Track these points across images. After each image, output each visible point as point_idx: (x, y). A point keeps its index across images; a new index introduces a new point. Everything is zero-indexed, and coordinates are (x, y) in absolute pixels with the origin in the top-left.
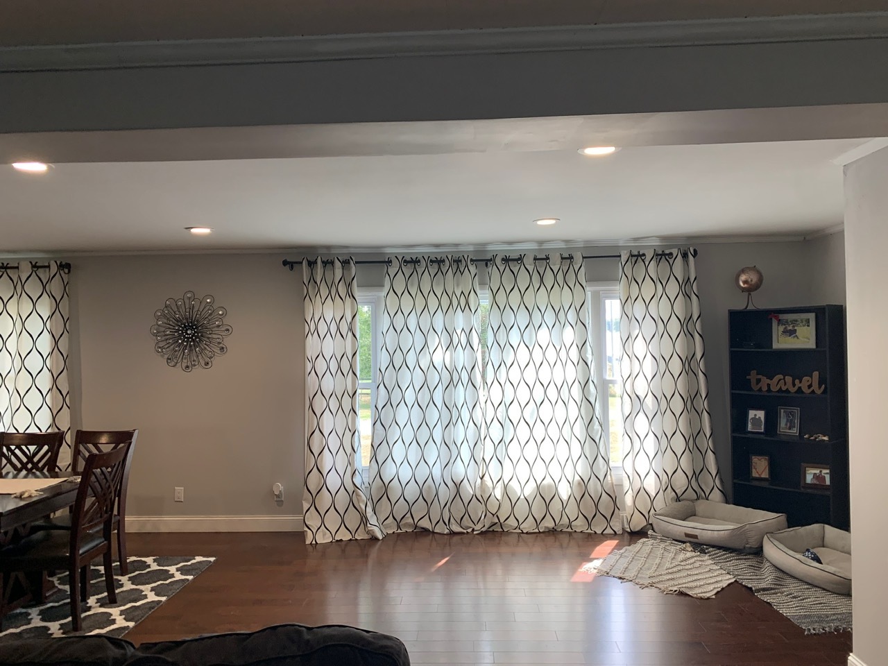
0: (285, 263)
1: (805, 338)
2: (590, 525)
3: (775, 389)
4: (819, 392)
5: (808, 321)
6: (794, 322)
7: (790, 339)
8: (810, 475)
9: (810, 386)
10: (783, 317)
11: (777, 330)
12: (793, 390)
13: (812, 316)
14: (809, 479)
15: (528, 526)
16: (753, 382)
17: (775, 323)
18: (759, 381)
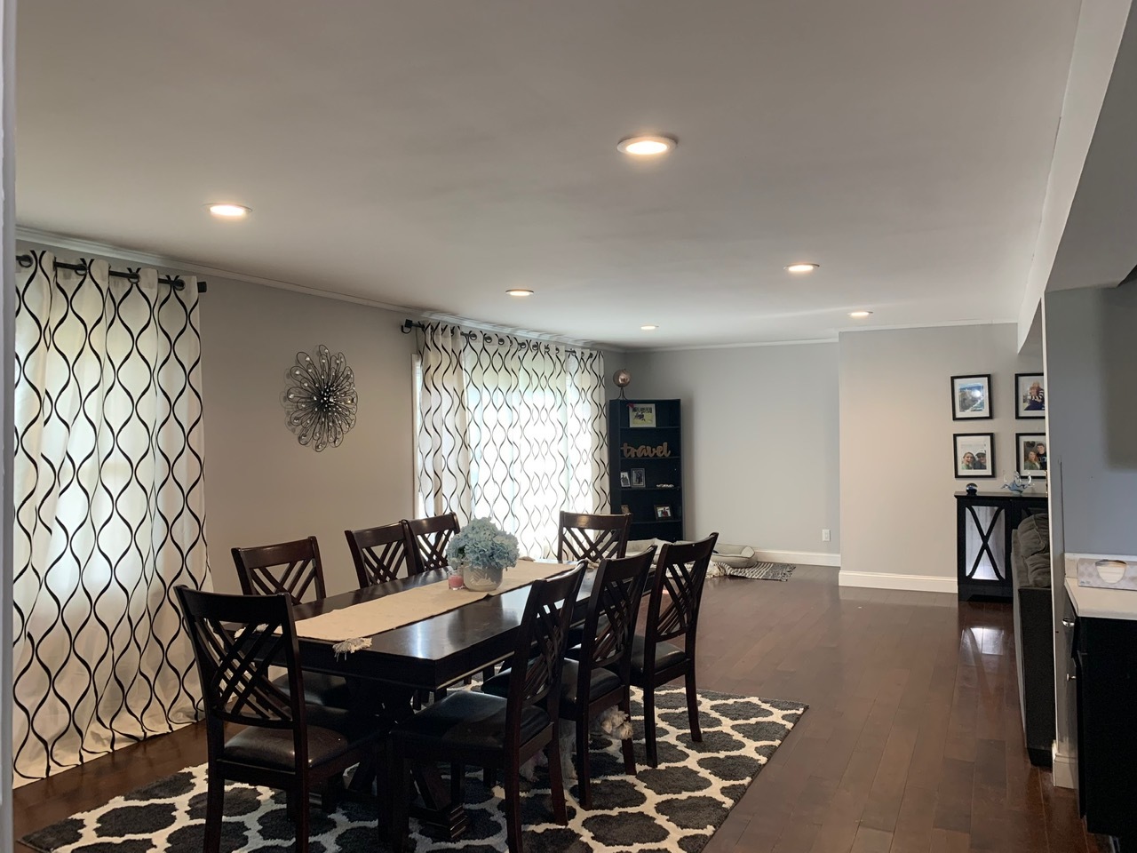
1: (649, 421)
3: (639, 455)
4: (667, 455)
5: (651, 409)
6: (643, 409)
7: (640, 421)
8: (660, 511)
9: (662, 452)
10: (636, 406)
11: (632, 415)
12: (651, 455)
13: (653, 406)
14: (660, 514)
16: (625, 451)
17: (631, 410)
18: (629, 450)
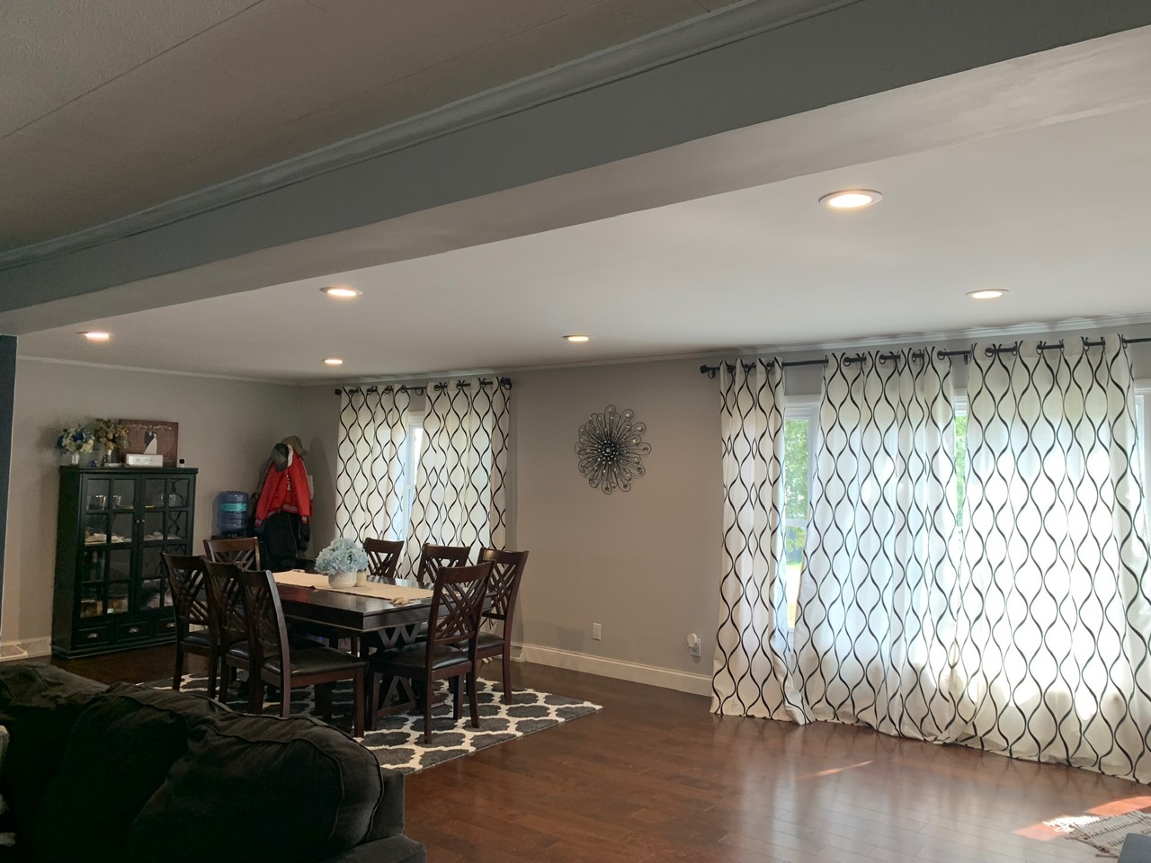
0: (704, 369)
2: (1133, 768)
15: (1024, 748)
